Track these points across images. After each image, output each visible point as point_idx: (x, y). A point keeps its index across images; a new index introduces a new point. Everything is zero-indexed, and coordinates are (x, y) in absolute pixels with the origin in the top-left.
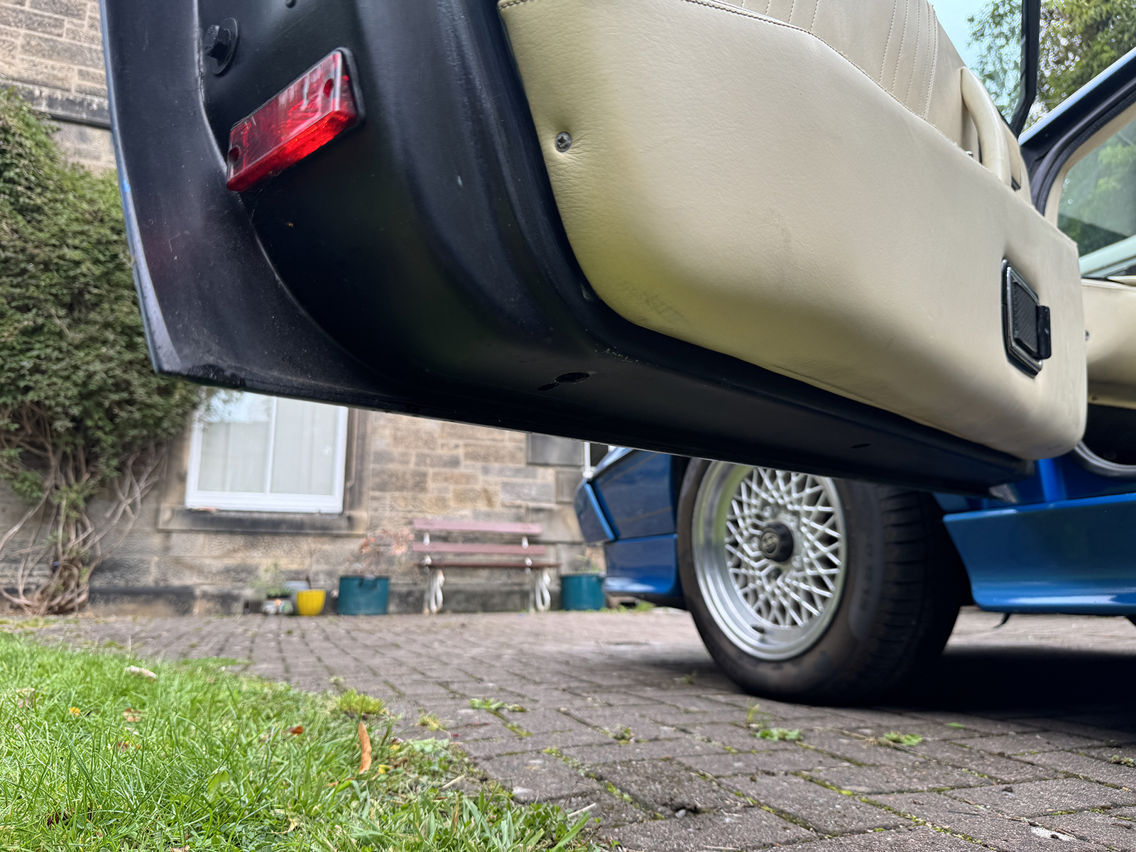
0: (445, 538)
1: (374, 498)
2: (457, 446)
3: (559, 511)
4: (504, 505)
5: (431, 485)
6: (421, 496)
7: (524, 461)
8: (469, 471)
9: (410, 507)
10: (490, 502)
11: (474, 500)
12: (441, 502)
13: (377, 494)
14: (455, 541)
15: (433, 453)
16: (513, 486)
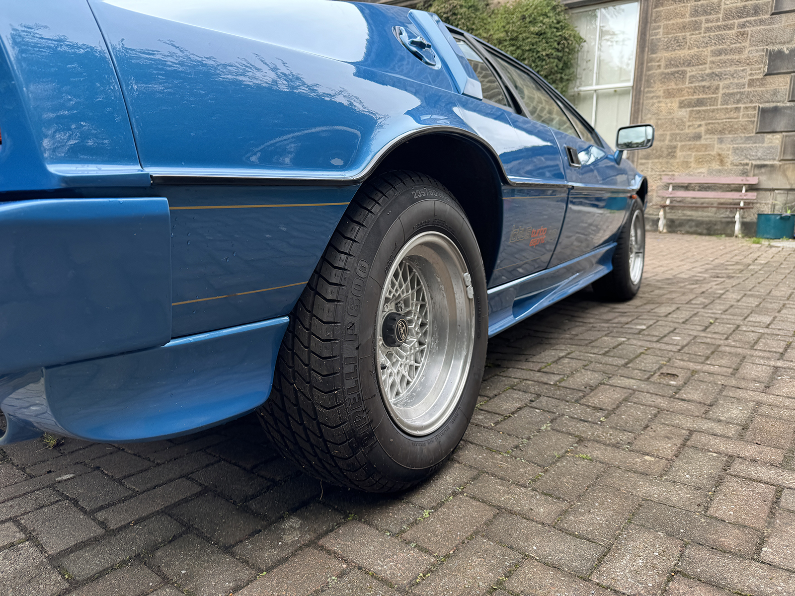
0: (687, 187)
1: (642, 164)
2: (700, 126)
3: (780, 166)
4: (732, 164)
5: (679, 153)
6: (671, 161)
7: (754, 131)
8: (708, 142)
9: (664, 169)
10: (722, 162)
11: (709, 162)
12: (686, 164)
13: (643, 161)
14: (694, 190)
15: (682, 132)
16: (742, 150)
